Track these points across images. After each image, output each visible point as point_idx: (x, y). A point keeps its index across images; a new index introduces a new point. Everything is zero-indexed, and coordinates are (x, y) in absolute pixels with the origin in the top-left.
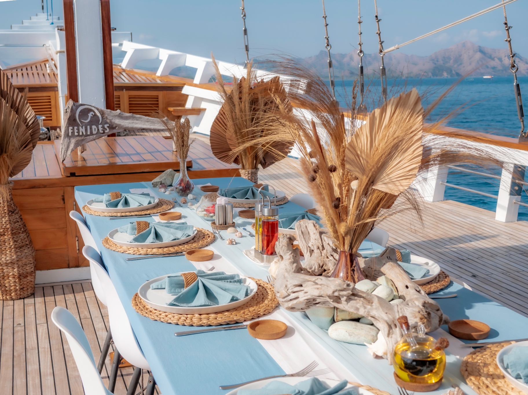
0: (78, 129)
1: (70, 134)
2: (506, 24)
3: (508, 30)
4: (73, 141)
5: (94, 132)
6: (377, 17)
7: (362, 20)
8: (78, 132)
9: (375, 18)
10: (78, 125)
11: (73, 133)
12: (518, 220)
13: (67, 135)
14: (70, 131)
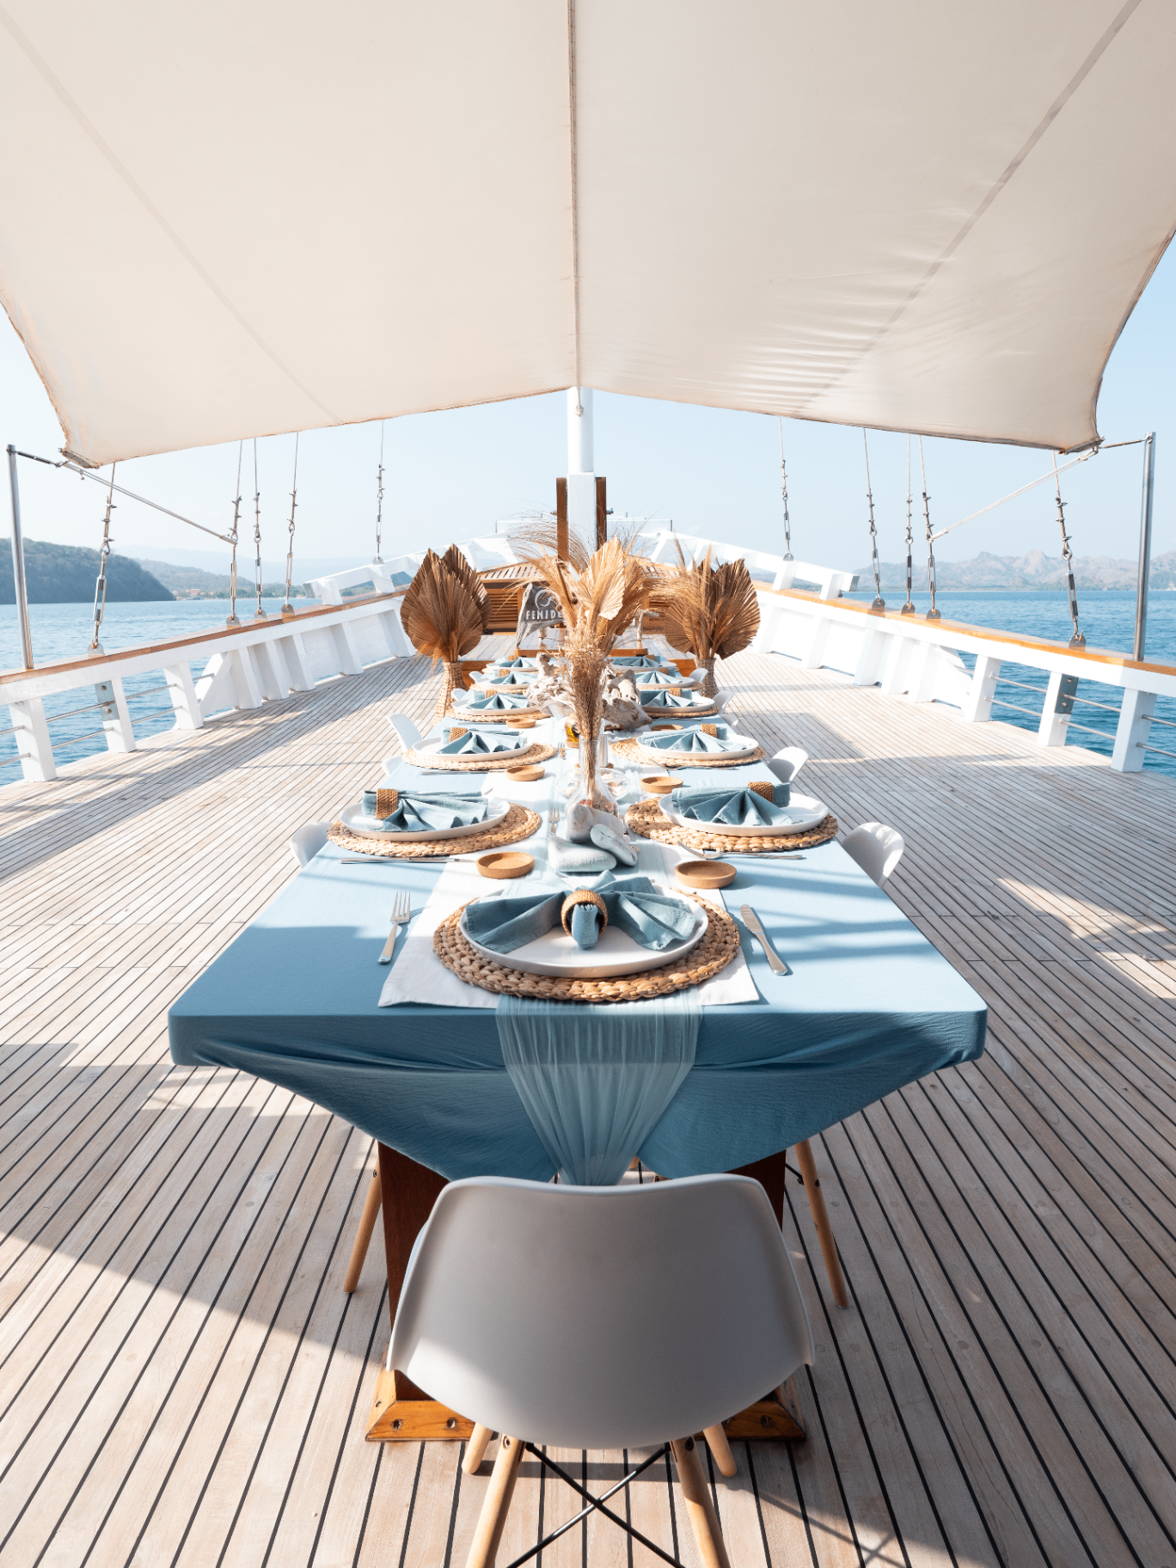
0: (536, 614)
1: (527, 618)
2: (1058, 500)
3: (1060, 507)
4: (530, 625)
5: (552, 617)
6: (924, 494)
7: (911, 498)
8: (536, 616)
9: (922, 495)
10: (536, 610)
11: (530, 617)
12: (1066, 745)
13: (524, 619)
14: (528, 615)
